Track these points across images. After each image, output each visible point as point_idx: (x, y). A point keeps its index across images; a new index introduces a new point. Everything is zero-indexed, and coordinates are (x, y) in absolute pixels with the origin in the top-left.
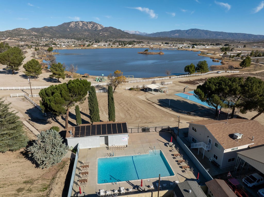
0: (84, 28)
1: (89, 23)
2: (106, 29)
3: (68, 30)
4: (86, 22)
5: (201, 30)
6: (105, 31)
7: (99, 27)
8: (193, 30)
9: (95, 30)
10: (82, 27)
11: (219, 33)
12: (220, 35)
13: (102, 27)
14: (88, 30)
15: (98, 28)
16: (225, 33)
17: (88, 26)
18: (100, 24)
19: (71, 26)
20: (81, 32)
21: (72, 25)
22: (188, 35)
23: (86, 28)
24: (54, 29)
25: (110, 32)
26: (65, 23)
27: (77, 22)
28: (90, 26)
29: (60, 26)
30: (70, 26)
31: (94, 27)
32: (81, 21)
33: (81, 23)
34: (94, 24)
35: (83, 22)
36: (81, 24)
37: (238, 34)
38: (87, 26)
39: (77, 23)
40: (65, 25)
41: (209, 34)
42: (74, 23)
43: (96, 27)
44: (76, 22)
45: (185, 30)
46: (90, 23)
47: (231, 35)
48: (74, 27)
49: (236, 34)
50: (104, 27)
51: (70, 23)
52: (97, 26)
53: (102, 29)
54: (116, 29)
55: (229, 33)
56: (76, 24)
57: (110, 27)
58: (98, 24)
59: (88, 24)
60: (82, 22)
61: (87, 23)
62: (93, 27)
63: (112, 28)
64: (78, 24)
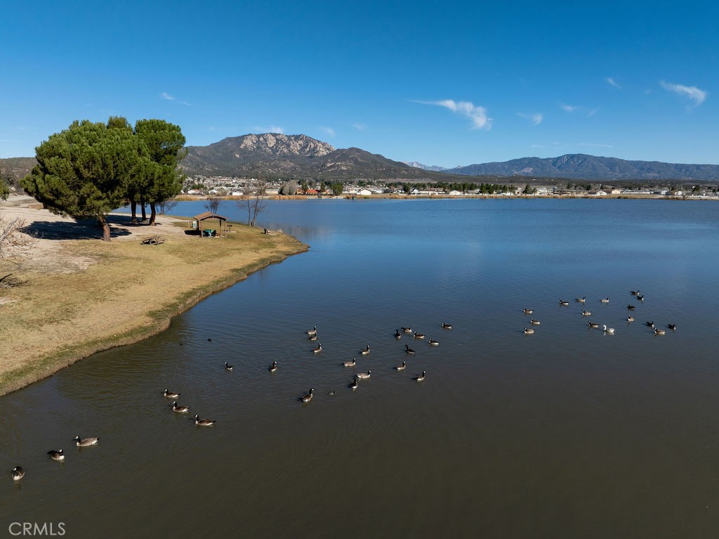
0: (281, 151)
1: (293, 138)
2: (342, 155)
3: (238, 156)
4: (286, 136)
5: (596, 157)
6: (338, 160)
7: (321, 149)
8: (572, 157)
9: (311, 157)
10: (274, 150)
11: (648, 166)
12: (650, 170)
13: (329, 149)
14: (292, 157)
15: (318, 151)
16: (666, 164)
17: (291, 147)
18: (323, 141)
19: (245, 147)
20: (272, 161)
21: (248, 142)
22: (560, 172)
23: (285, 151)
24: (198, 153)
25: (356, 161)
26: (229, 139)
27: (263, 135)
28: (296, 147)
29: (216, 147)
30: (242, 147)
31: (308, 149)
32: (271, 134)
33: (273, 138)
34: (308, 140)
35: (278, 137)
36: (272, 142)
37: (702, 168)
38: (288, 146)
39: (261, 139)
40: (229, 144)
41: (620, 170)
42: (254, 138)
43: (314, 150)
44: (258, 136)
45: (550, 159)
46: (297, 138)
47: (683, 171)
48: (254, 149)
49: (698, 167)
50: (335, 148)
51: (243, 137)
52: (315, 147)
53: (328, 155)
54: (370, 153)
55: (677, 164)
56: (258, 141)
57: (352, 149)
58: (319, 142)
59: (291, 142)
60: (274, 135)
61: (289, 137)
62: (303, 148)
63: (358, 150)
64: (265, 140)
